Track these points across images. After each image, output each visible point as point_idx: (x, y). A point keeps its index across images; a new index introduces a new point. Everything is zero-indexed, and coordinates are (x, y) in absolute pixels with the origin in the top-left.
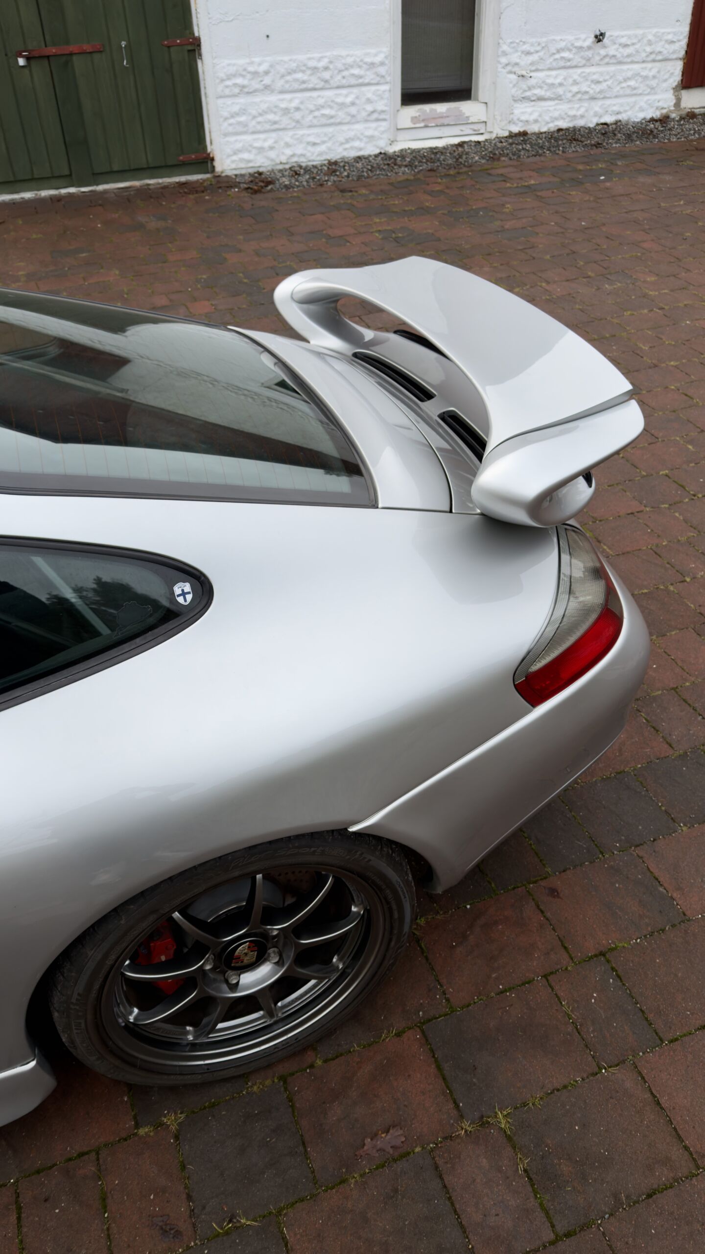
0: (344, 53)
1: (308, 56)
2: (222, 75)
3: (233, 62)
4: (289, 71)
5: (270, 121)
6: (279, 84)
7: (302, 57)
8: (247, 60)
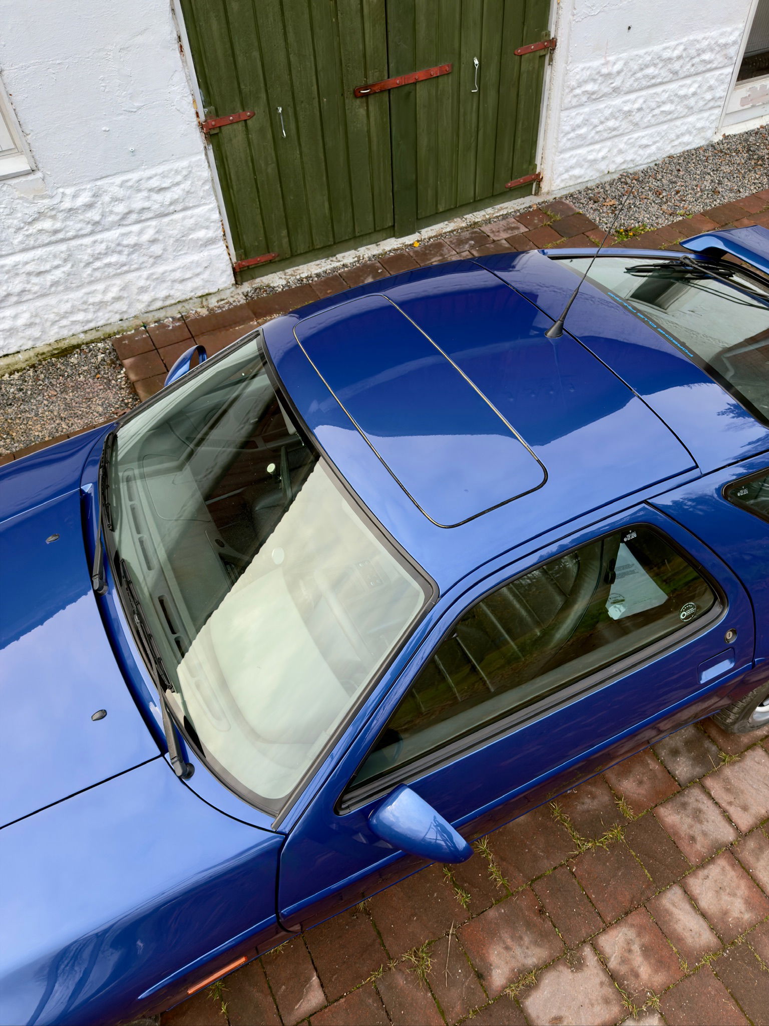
0: (700, 36)
1: (665, 45)
2: (573, 83)
3: (587, 65)
4: (643, 66)
5: (609, 129)
6: (629, 83)
7: (657, 48)
8: (602, 61)
